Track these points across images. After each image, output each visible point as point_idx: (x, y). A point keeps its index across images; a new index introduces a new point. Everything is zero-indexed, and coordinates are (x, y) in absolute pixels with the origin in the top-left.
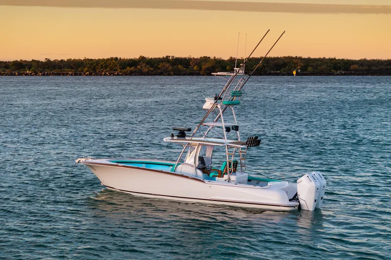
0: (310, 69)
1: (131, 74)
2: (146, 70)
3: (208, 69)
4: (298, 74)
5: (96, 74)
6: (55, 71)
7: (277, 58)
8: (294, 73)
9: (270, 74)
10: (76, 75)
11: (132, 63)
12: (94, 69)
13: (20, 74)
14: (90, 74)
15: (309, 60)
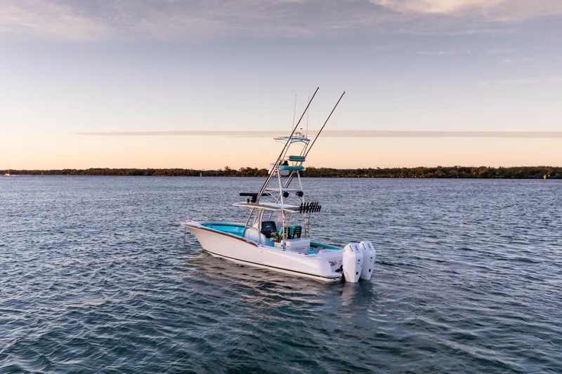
0: (557, 174)
1: (431, 177)
2: (441, 175)
3: (482, 174)
4: (547, 178)
5: (408, 177)
6: (382, 175)
7: (534, 167)
8: (545, 177)
9: (527, 178)
10: (395, 177)
11: (433, 170)
12: (407, 174)
13: (361, 177)
14: (404, 177)
15: (557, 168)
